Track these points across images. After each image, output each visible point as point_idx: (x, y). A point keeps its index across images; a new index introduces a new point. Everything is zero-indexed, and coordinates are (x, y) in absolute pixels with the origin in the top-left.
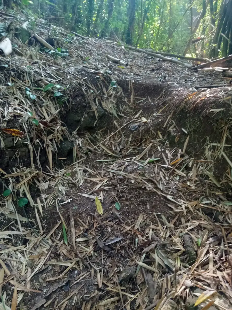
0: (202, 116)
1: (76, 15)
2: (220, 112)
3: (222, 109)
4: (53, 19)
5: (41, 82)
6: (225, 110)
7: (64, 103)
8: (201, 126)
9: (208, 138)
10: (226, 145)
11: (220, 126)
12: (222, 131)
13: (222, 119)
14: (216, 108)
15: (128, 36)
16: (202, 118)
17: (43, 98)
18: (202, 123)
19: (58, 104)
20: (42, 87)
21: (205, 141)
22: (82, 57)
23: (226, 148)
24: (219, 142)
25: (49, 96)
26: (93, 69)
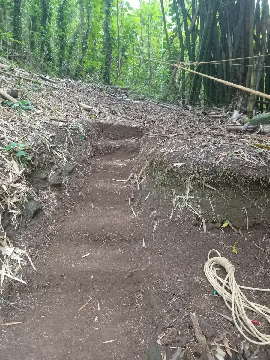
0: (168, 170)
1: (46, 52)
2: (182, 165)
3: (183, 163)
4: (18, 57)
5: (3, 140)
6: (186, 164)
7: (29, 161)
8: (168, 179)
9: (174, 191)
10: (190, 197)
11: (183, 179)
12: (186, 184)
13: (185, 173)
14: (179, 163)
15: (105, 75)
16: (167, 172)
17: (6, 157)
18: (168, 177)
19: (22, 162)
20: (4, 147)
21: (172, 193)
22: (49, 109)
23: (191, 200)
24: (184, 194)
25: (12, 155)
26: (61, 122)
